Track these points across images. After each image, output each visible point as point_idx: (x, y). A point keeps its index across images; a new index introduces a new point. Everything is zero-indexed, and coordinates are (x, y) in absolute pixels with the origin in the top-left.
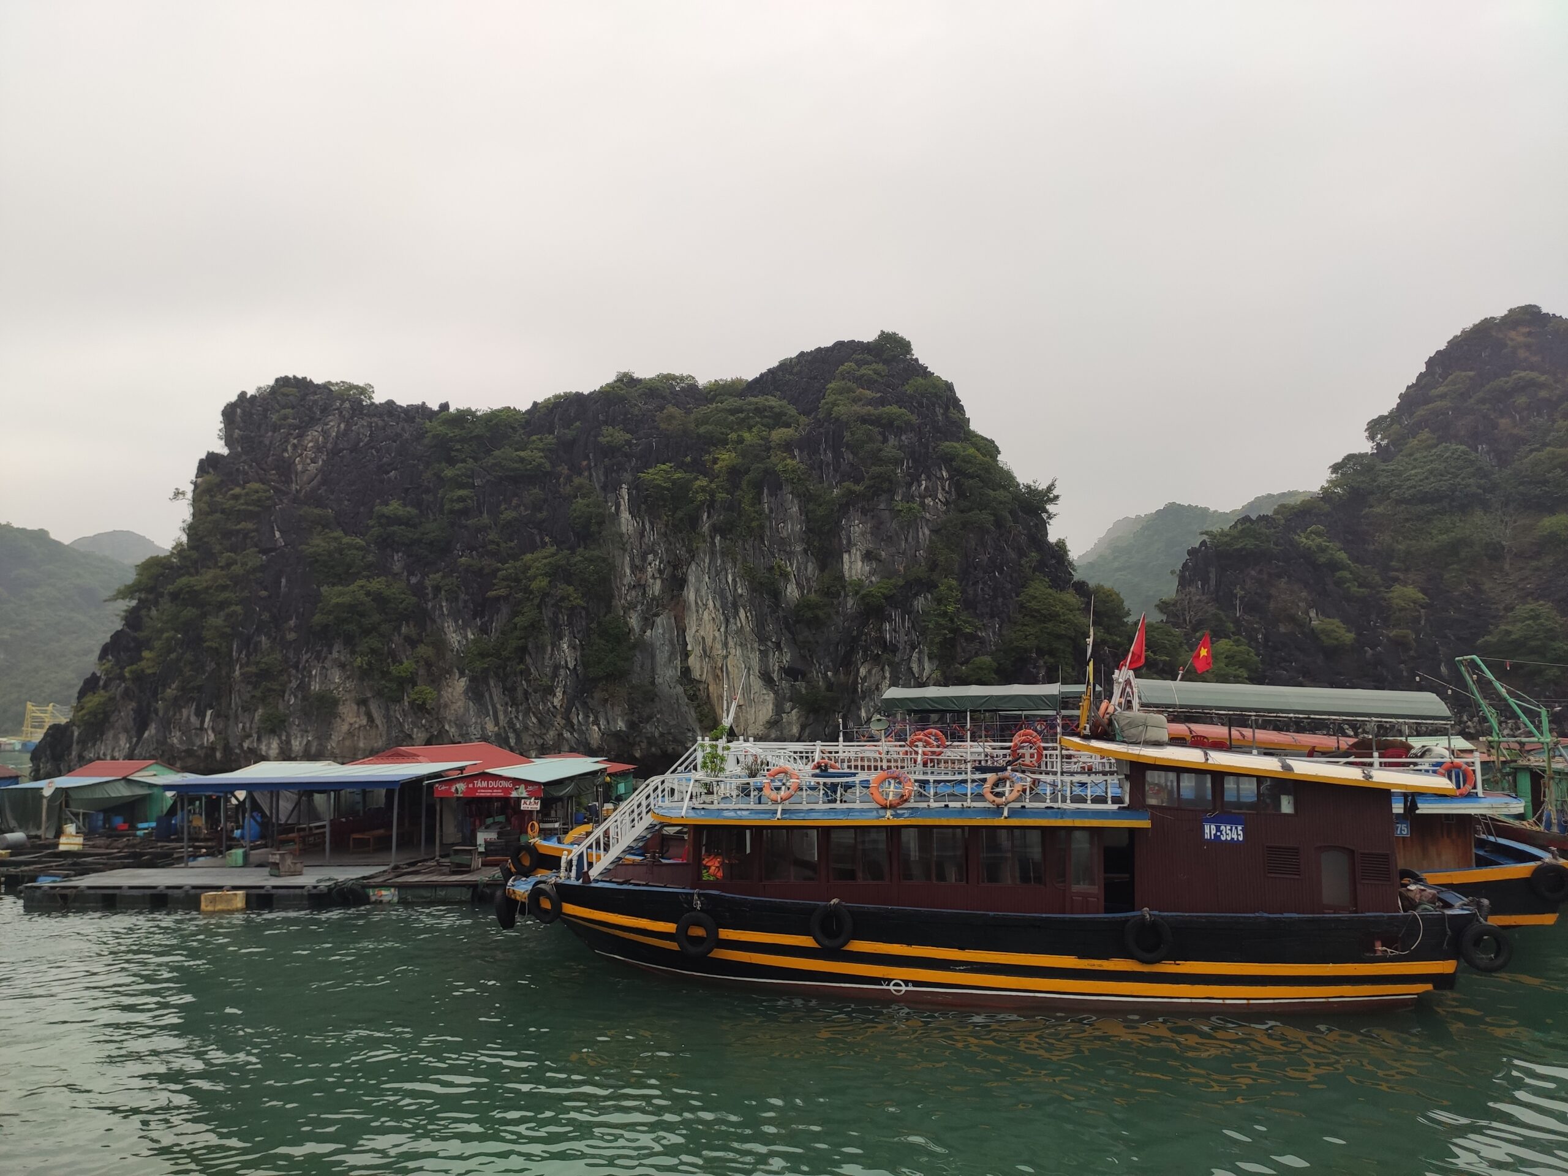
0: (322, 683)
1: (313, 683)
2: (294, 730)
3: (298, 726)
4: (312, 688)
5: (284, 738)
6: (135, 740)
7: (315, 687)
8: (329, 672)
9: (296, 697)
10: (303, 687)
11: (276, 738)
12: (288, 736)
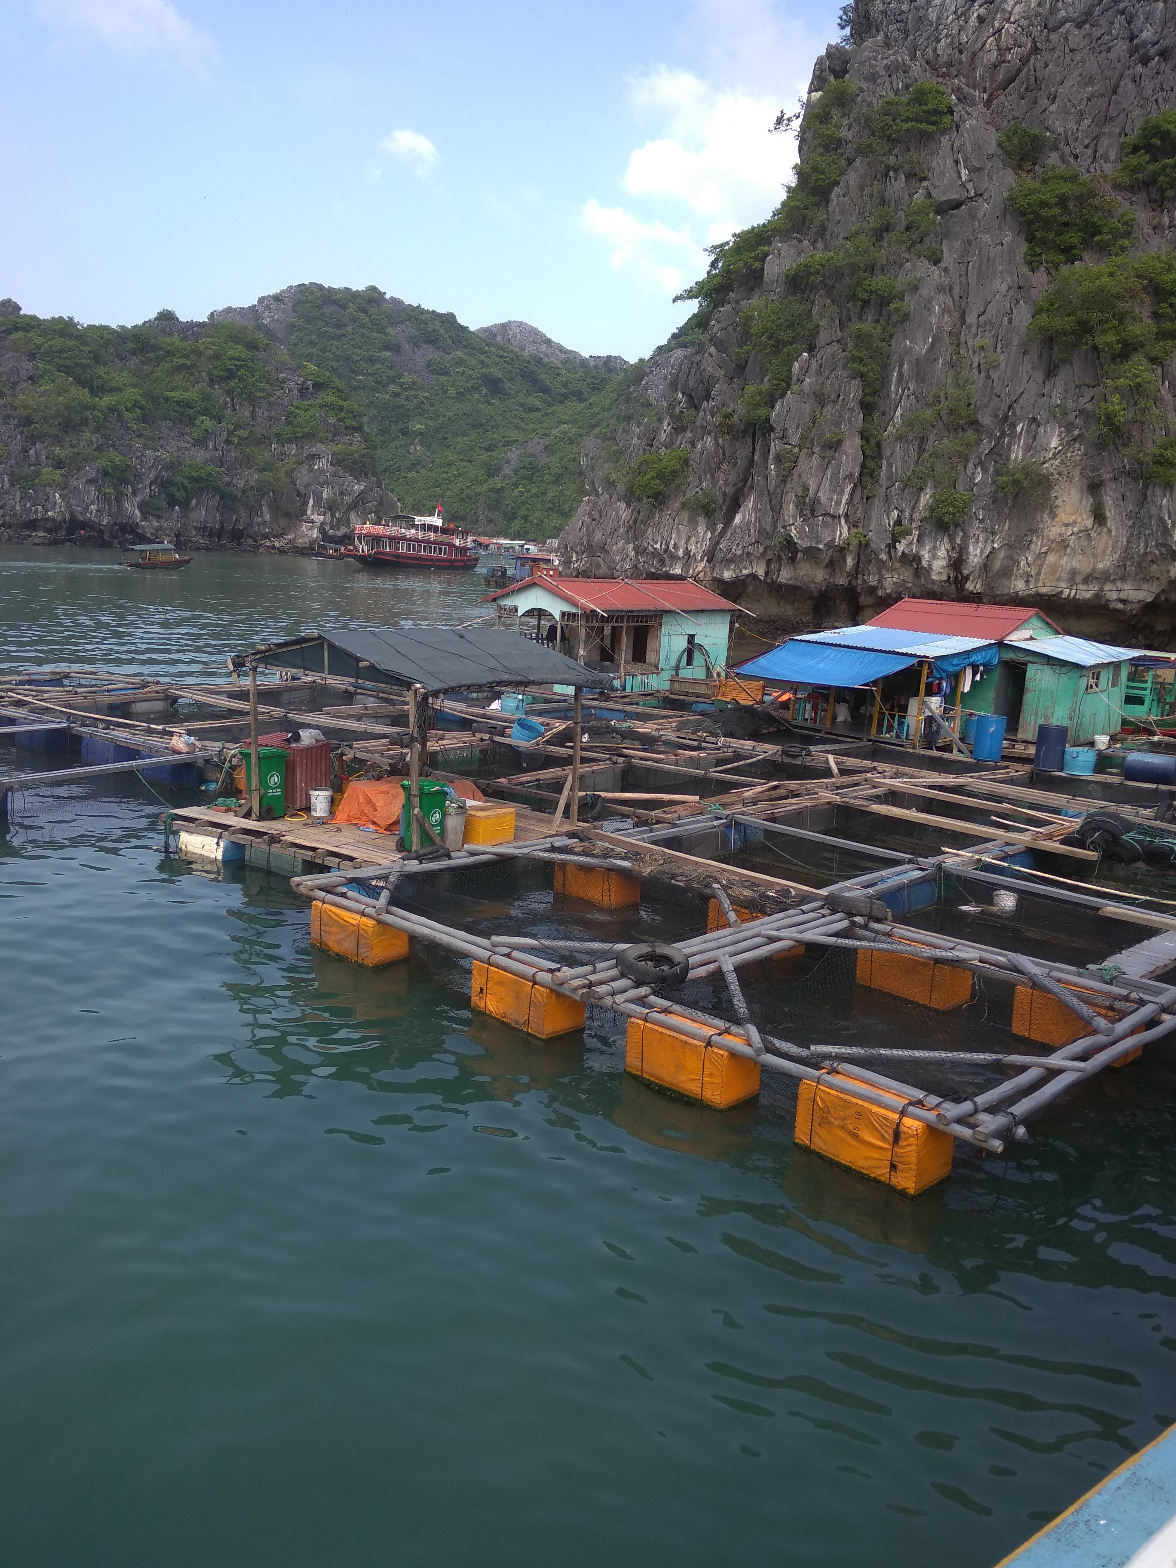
0: (1028, 448)
1: (1014, 448)
2: (975, 529)
3: (981, 521)
4: (1013, 456)
5: (958, 541)
6: (720, 527)
7: (1017, 453)
8: (1042, 429)
9: (985, 470)
10: (998, 453)
11: (946, 540)
12: (965, 537)
